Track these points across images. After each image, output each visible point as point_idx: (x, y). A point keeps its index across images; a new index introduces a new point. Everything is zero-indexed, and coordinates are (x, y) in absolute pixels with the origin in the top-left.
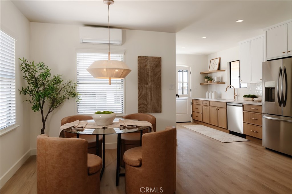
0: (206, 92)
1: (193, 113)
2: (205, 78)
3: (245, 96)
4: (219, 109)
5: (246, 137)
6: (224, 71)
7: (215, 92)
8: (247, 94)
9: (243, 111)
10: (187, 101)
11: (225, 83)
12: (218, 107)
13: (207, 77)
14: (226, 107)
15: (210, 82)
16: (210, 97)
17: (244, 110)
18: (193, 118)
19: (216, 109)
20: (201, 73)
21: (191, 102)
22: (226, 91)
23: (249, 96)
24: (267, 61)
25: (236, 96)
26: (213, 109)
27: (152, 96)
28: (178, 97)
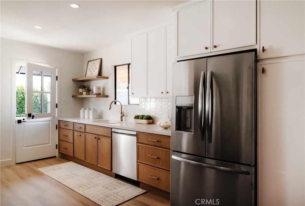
0: (81, 109)
1: (60, 143)
2: (79, 88)
3: (137, 117)
4: (99, 139)
6: (107, 78)
7: (94, 109)
8: (140, 114)
9: (137, 143)
10: (49, 123)
11: (107, 96)
12: (97, 135)
13: (83, 86)
14: (110, 136)
15: (86, 94)
16: (86, 116)
17: (139, 141)
18: (59, 150)
19: (95, 138)
20: (75, 81)
21: (57, 125)
22: (110, 109)
23: (142, 117)
24: (178, 61)
25: (124, 116)
26: (90, 138)
28: (33, 118)
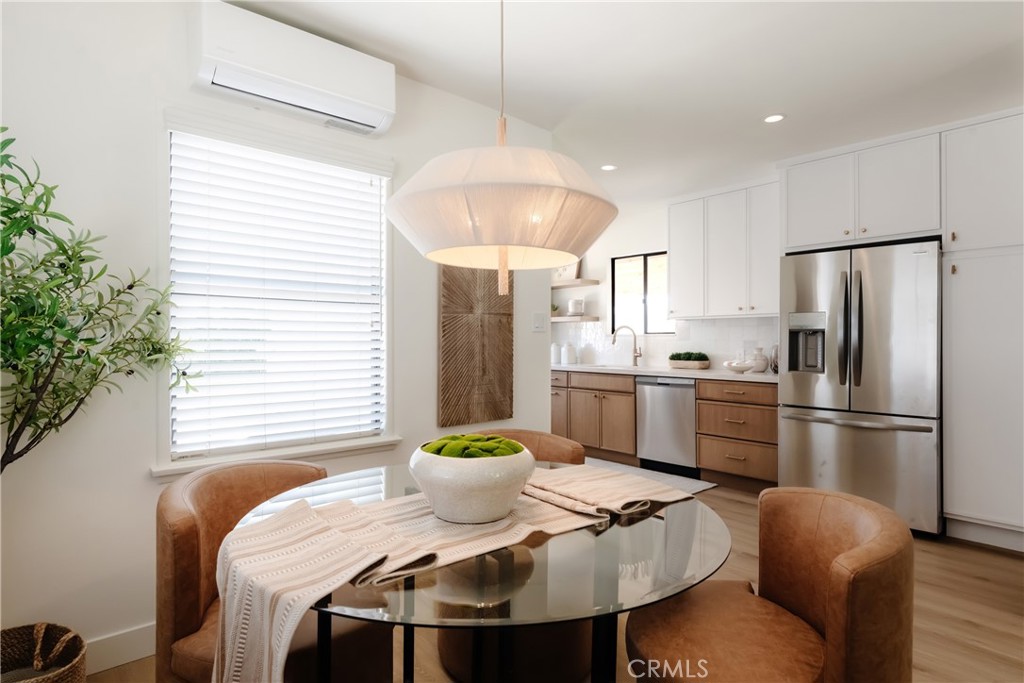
3: (676, 357)
4: (604, 398)
5: (702, 475)
6: (597, 282)
8: (682, 351)
9: (697, 399)
11: (597, 319)
12: (596, 390)
14: (632, 390)
17: (700, 396)
19: (597, 396)
22: (613, 343)
23: (688, 357)
24: (787, 254)
25: (641, 355)
26: (582, 398)
27: (486, 354)
